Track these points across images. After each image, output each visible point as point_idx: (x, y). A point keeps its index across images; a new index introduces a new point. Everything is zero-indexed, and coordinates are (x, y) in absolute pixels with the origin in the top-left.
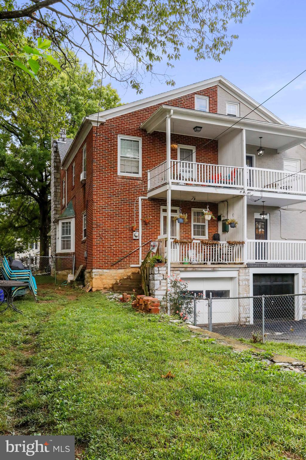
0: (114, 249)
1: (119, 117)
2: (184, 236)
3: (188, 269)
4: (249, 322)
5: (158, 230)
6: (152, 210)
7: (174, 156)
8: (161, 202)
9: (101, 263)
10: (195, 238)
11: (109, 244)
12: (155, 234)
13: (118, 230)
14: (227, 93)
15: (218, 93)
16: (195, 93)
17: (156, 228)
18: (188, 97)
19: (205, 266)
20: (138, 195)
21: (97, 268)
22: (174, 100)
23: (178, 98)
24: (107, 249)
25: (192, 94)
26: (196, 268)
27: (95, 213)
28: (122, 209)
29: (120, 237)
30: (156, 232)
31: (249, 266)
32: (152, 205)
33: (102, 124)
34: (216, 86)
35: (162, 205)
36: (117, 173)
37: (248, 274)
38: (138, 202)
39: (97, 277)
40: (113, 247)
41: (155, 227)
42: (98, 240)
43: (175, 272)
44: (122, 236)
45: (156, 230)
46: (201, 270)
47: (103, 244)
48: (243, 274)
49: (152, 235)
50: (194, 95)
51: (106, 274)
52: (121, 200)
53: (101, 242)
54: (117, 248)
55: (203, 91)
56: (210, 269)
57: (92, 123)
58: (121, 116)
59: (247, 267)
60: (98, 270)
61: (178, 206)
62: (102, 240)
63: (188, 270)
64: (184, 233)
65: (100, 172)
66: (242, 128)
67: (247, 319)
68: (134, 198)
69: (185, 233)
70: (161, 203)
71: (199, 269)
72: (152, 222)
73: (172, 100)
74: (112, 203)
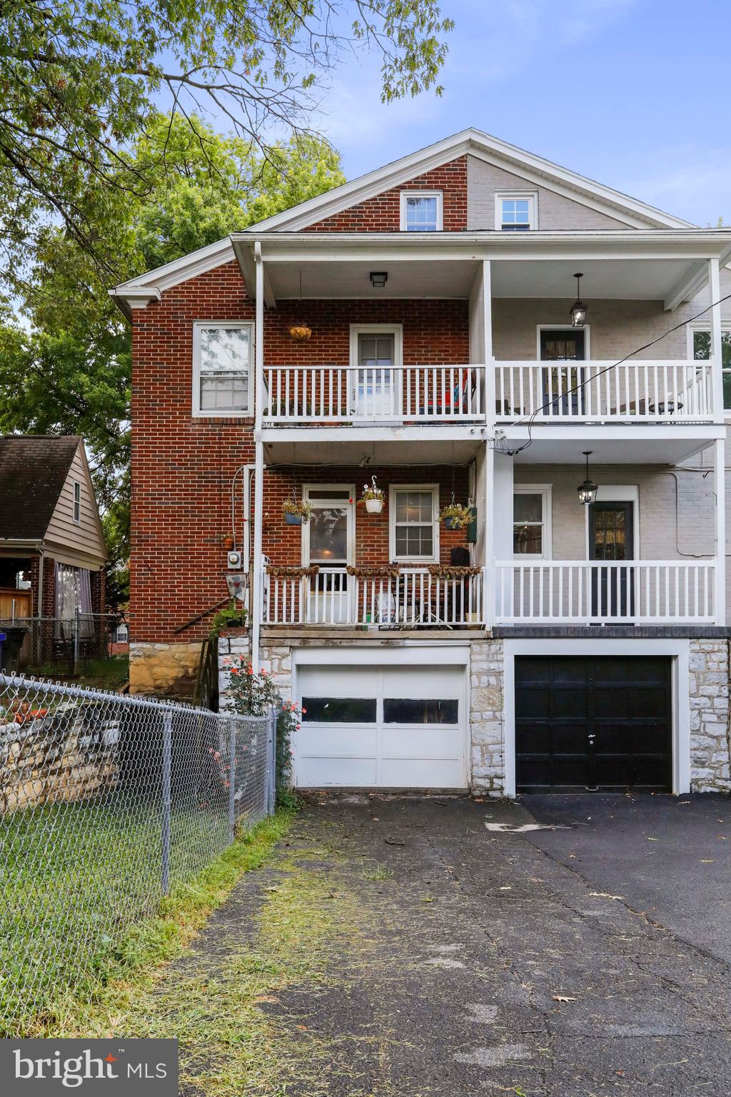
0: (180, 595)
1: (196, 279)
2: (367, 558)
3: (313, 643)
4: (502, 789)
5: (296, 545)
6: (278, 495)
7: (339, 355)
8: (304, 473)
9: (149, 628)
11: (169, 583)
12: (286, 554)
13: (191, 549)
14: (495, 169)
15: (470, 174)
16: (402, 187)
17: (289, 541)
18: (380, 199)
19: (362, 634)
20: (242, 460)
21: (139, 641)
22: (340, 216)
23: (353, 208)
24: (163, 595)
25: (391, 191)
26: (335, 641)
27: (136, 512)
28: (201, 499)
29: (196, 566)
30: (289, 550)
31: (501, 634)
32: (280, 482)
33: (153, 301)
34: (462, 159)
35: (306, 482)
36: (190, 413)
37: (499, 657)
38: (242, 477)
39: (138, 660)
40: (179, 591)
41: (286, 537)
42: (143, 574)
44: (201, 562)
45: (290, 545)
46: (350, 644)
47: (156, 582)
48: (483, 657)
49: (279, 558)
50: (399, 191)
51: (162, 653)
52: (199, 477)
53: (150, 578)
54: (188, 591)
55: (424, 177)
56: (378, 643)
57: (129, 302)
58: (202, 275)
59: (495, 638)
60: (141, 645)
61: (350, 483)
62: (152, 574)
63: (311, 644)
64: (366, 550)
65: (149, 413)
66: (478, 257)
67: (495, 780)
68: (233, 469)
69: (371, 550)
70: (304, 477)
71: (345, 643)
72: (279, 524)
73: (335, 216)
74: (178, 486)
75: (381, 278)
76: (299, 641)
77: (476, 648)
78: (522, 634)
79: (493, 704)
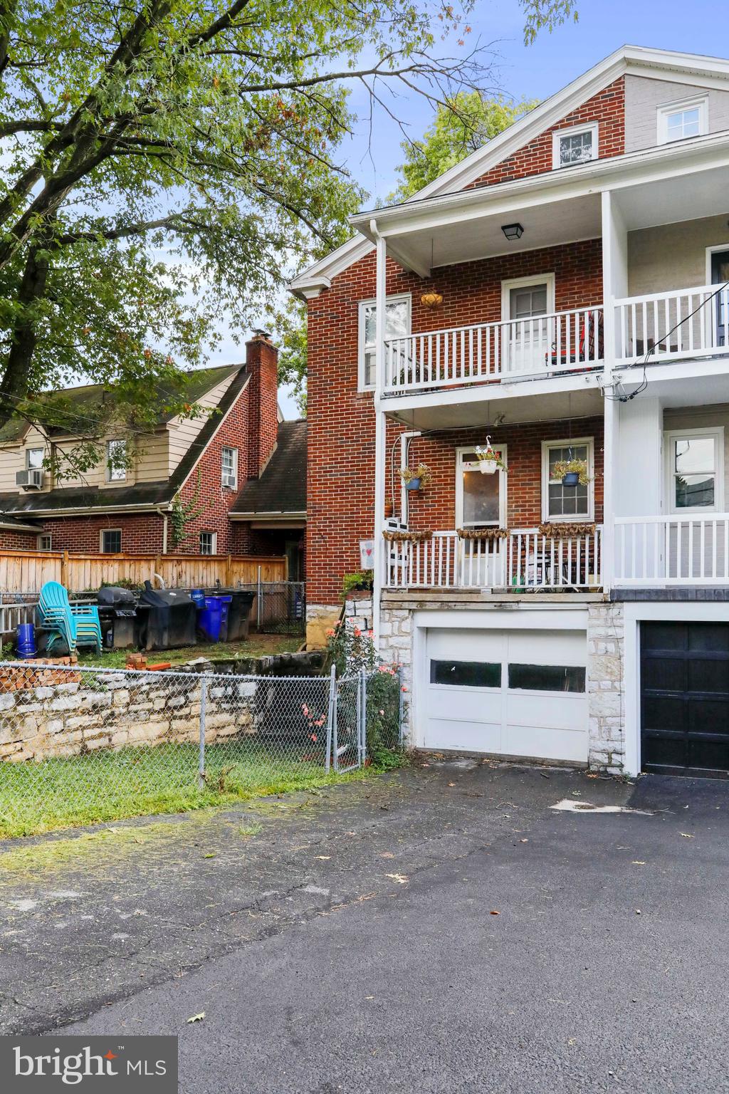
0: (348, 560)
1: (360, 262)
2: (518, 519)
3: (429, 606)
4: (621, 766)
5: (450, 509)
6: (433, 460)
7: (490, 314)
8: (457, 437)
9: (322, 592)
10: (551, 521)
11: (338, 549)
12: (441, 518)
13: (357, 517)
14: (658, 83)
16: (554, 128)
17: (443, 505)
18: (531, 147)
19: (474, 597)
20: (400, 429)
21: (314, 603)
22: (491, 173)
23: (504, 162)
24: (333, 561)
25: (542, 135)
26: (450, 604)
27: (311, 485)
28: (365, 469)
29: (361, 533)
30: (443, 513)
32: (435, 447)
33: (324, 289)
34: (620, 82)
35: (459, 446)
36: (356, 389)
37: (617, 622)
38: (400, 446)
39: (313, 621)
40: (347, 556)
41: (441, 501)
42: (317, 542)
43: (395, 612)
44: (365, 529)
45: (445, 509)
46: (464, 608)
47: (327, 549)
48: (601, 622)
49: (434, 522)
50: (550, 133)
51: (333, 614)
52: (363, 449)
53: (322, 545)
54: (354, 556)
55: (577, 111)
56: (491, 606)
57: (304, 293)
58: (365, 257)
60: (315, 607)
61: (502, 444)
62: (324, 541)
63: (427, 607)
64: (517, 511)
65: (321, 393)
67: (614, 756)
68: (393, 438)
69: (522, 510)
70: (458, 441)
71: (459, 606)
72: (434, 489)
73: (486, 174)
74: (345, 458)
75: (513, 230)
76: (415, 604)
77: (593, 612)
78: (642, 597)
79: (611, 673)
